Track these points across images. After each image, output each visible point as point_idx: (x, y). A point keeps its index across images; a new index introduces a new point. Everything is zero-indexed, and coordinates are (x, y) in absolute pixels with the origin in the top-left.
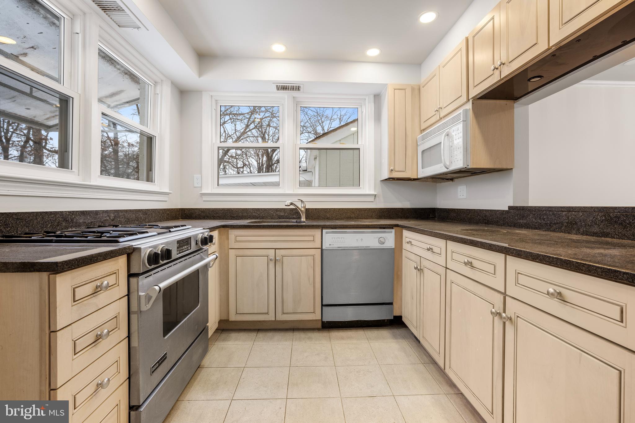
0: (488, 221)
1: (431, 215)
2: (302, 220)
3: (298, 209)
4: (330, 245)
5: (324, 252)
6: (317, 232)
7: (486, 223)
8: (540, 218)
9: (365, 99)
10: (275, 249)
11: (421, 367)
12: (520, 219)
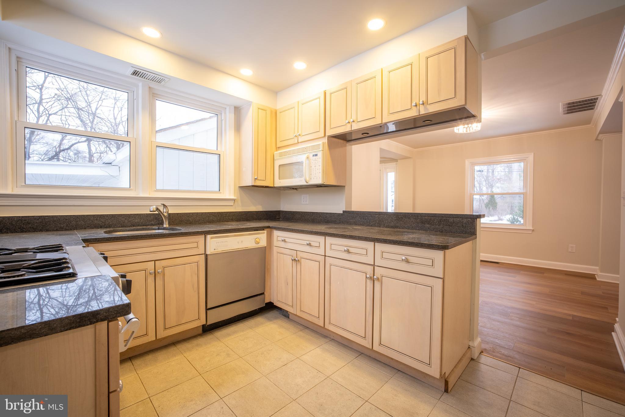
0: (328, 221)
1: (277, 216)
2: (165, 226)
3: (162, 215)
4: (215, 249)
5: (209, 257)
6: (201, 238)
7: (326, 222)
8: (364, 219)
9: (226, 108)
10: (155, 261)
11: (301, 333)
12: (351, 219)
